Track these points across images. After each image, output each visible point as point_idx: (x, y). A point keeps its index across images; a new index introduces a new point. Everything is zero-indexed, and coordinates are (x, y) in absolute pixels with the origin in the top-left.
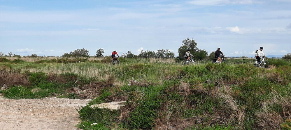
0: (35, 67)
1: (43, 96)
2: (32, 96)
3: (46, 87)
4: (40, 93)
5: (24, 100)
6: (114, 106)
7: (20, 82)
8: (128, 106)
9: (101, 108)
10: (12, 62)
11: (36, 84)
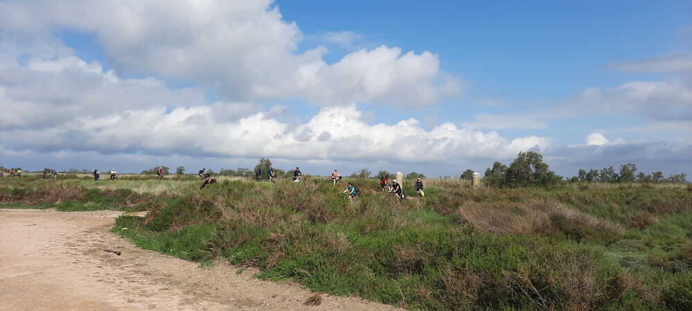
0: (104, 184)
1: (95, 209)
2: (85, 209)
3: (100, 201)
4: (93, 207)
5: (76, 212)
6: (142, 214)
7: (75, 197)
8: (154, 214)
9: (132, 215)
10: (81, 179)
11: (91, 198)
